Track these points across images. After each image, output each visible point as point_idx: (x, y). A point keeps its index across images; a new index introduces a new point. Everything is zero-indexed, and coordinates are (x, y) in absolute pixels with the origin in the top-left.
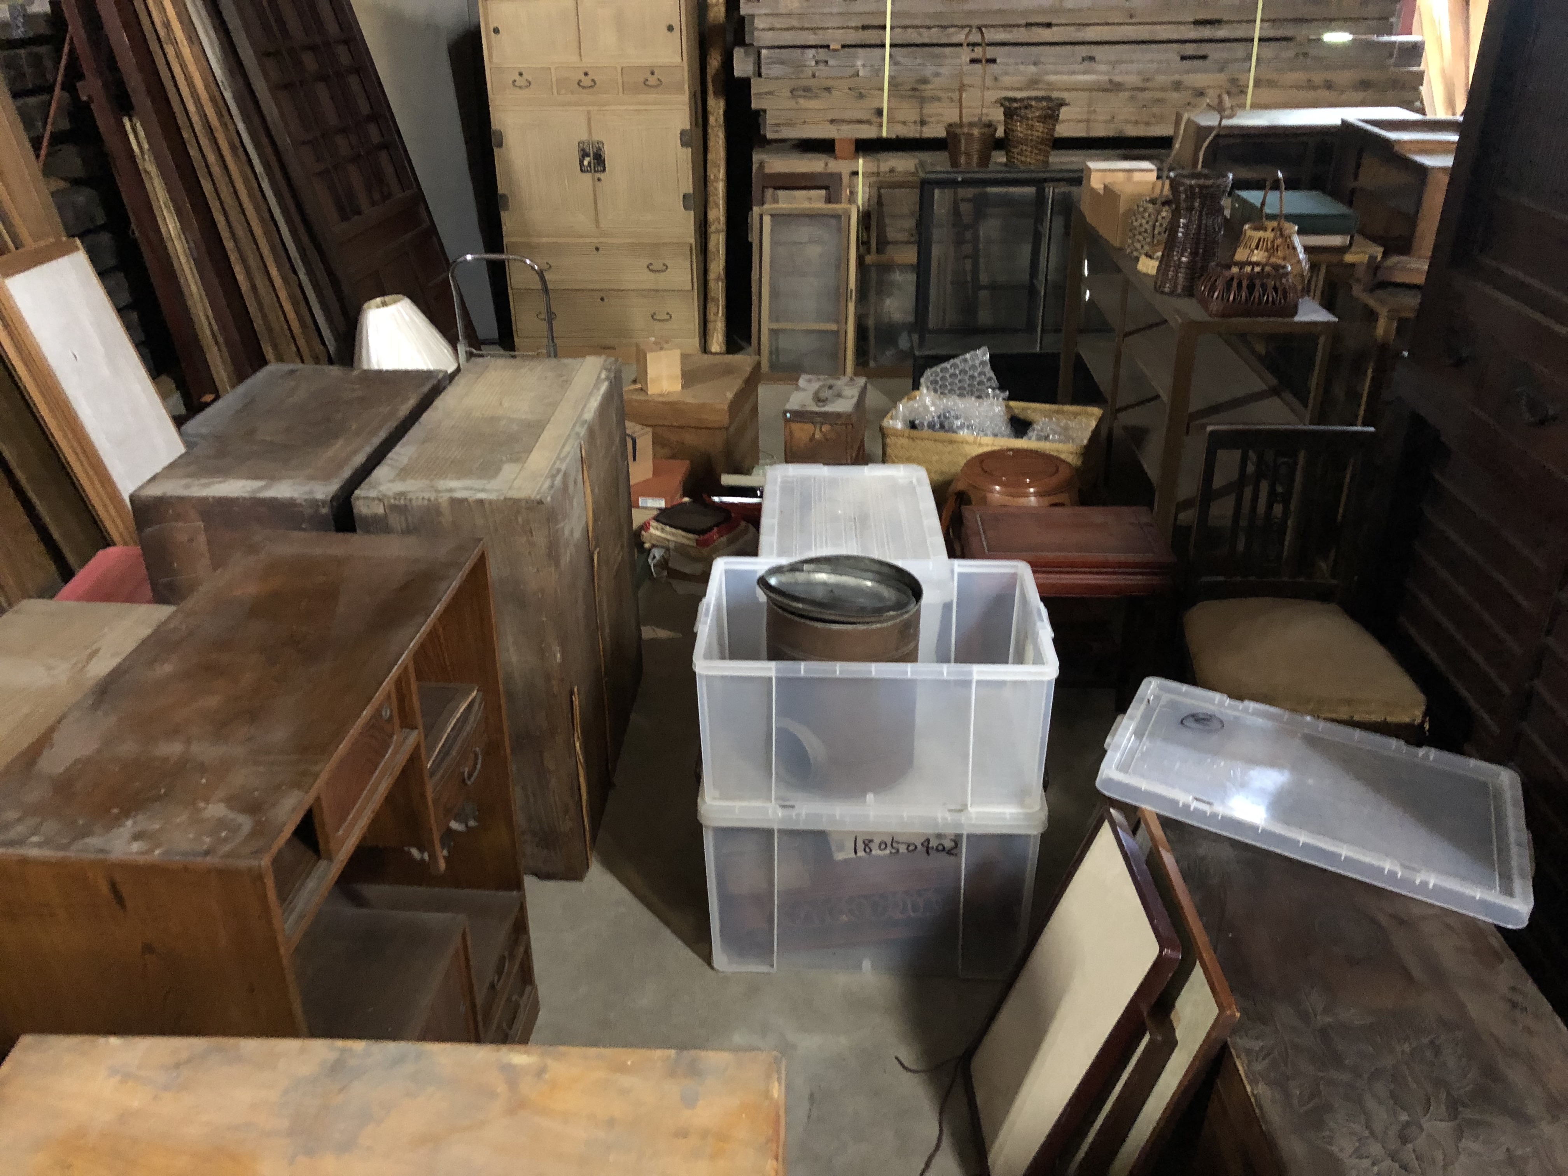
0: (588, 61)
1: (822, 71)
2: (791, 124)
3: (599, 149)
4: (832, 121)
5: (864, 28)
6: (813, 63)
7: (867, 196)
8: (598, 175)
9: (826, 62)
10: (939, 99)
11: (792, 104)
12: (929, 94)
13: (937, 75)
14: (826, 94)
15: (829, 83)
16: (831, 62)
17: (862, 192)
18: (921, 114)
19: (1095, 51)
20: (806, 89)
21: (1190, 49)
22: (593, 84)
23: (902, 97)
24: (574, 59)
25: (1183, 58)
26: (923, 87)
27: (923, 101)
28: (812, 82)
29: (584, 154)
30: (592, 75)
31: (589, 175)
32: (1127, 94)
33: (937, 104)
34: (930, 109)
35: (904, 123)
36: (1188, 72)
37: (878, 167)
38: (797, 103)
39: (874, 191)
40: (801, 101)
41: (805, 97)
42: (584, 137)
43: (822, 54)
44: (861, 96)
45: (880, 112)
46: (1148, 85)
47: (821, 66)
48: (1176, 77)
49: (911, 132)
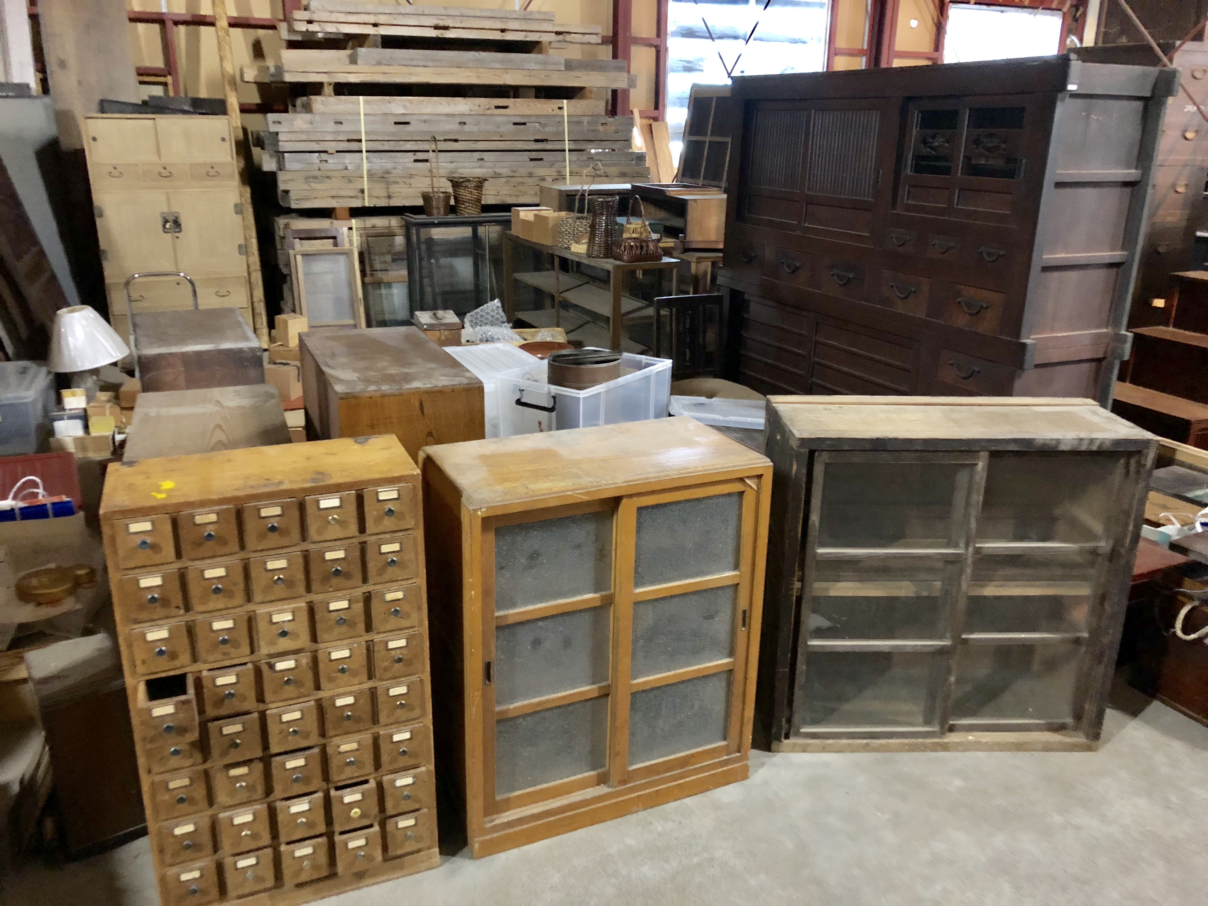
0: (165, 160)
1: (324, 166)
2: (307, 199)
3: (177, 218)
4: (333, 197)
5: (348, 141)
6: (318, 162)
7: (359, 242)
8: (177, 234)
9: (326, 161)
10: (397, 183)
11: (306, 187)
12: (392, 180)
13: (395, 168)
14: (328, 180)
15: (329, 174)
16: (330, 161)
17: (356, 239)
18: (388, 192)
19: (485, 155)
20: (315, 178)
21: (534, 155)
22: (169, 174)
23: (376, 182)
24: (154, 158)
25: (531, 160)
26: (387, 176)
27: (388, 183)
28: (317, 173)
29: (166, 221)
30: (169, 169)
31: (169, 235)
32: (504, 180)
33: (397, 186)
34: (394, 189)
35: (377, 197)
36: (534, 167)
37: (365, 224)
38: (310, 186)
39: (364, 239)
40: (313, 185)
41: (315, 182)
42: (165, 210)
43: (324, 156)
44: (350, 181)
45: (362, 191)
46: (515, 175)
47: (324, 164)
48: (530, 170)
49: (382, 203)
